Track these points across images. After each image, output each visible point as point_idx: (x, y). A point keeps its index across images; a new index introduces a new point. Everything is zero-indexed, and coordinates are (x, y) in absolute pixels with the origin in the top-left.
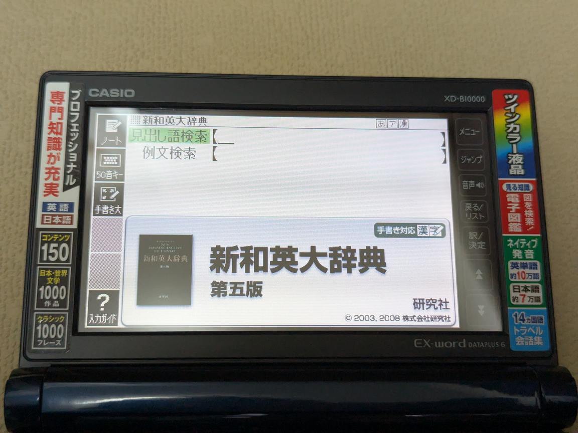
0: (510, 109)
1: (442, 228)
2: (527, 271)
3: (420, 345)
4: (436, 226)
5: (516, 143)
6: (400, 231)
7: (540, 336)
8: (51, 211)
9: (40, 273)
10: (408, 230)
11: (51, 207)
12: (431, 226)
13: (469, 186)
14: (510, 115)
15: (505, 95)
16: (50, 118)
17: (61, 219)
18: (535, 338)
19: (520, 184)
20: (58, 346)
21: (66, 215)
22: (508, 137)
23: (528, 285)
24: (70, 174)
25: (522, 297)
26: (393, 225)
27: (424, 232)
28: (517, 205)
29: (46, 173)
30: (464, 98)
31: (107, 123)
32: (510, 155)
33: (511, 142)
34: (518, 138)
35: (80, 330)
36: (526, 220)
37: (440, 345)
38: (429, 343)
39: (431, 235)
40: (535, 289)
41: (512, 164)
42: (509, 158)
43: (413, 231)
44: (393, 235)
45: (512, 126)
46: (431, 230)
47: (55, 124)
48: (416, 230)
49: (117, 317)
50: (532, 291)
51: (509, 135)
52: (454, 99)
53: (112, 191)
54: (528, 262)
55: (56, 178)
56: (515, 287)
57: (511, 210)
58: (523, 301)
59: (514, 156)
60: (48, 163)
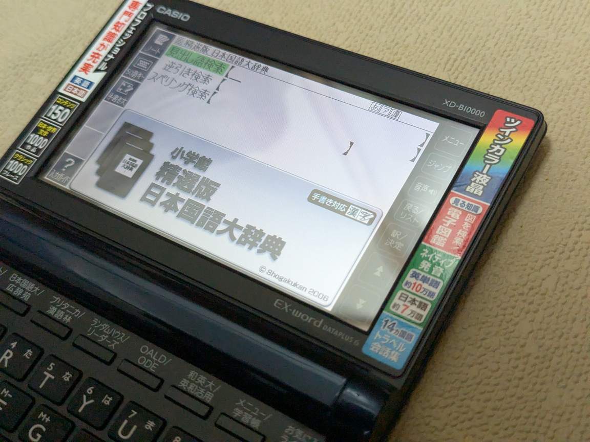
0: (505, 132)
1: (372, 216)
2: (425, 286)
3: (280, 306)
4: (368, 212)
5: (491, 165)
6: (332, 204)
7: (399, 352)
8: (76, 84)
9: (39, 124)
10: (340, 206)
11: (78, 81)
12: (363, 210)
13: (420, 189)
14: (502, 137)
15: (508, 117)
16: (120, 18)
17: (78, 92)
18: (393, 352)
19: (471, 203)
20: (15, 181)
21: (83, 90)
22: (486, 156)
23: (417, 299)
24: (105, 62)
25: (404, 307)
26: (329, 196)
27: (353, 213)
28: (455, 221)
29: (92, 56)
30: (464, 108)
31: (160, 37)
32: (477, 173)
33: (486, 161)
34: (497, 161)
35: (40, 178)
36: (455, 239)
37: (296, 314)
38: (288, 308)
39: (358, 219)
40: (423, 306)
41: (475, 181)
42: (475, 175)
43: (343, 209)
44: (324, 206)
45: (498, 147)
46: (361, 214)
47: (120, 24)
48: (347, 209)
49: (69, 179)
50: (419, 307)
51: (489, 154)
52: (453, 104)
53: (130, 86)
54: (432, 278)
55: (96, 61)
56: (403, 295)
57: (446, 223)
58: (402, 312)
59: (481, 175)
60: (98, 49)
